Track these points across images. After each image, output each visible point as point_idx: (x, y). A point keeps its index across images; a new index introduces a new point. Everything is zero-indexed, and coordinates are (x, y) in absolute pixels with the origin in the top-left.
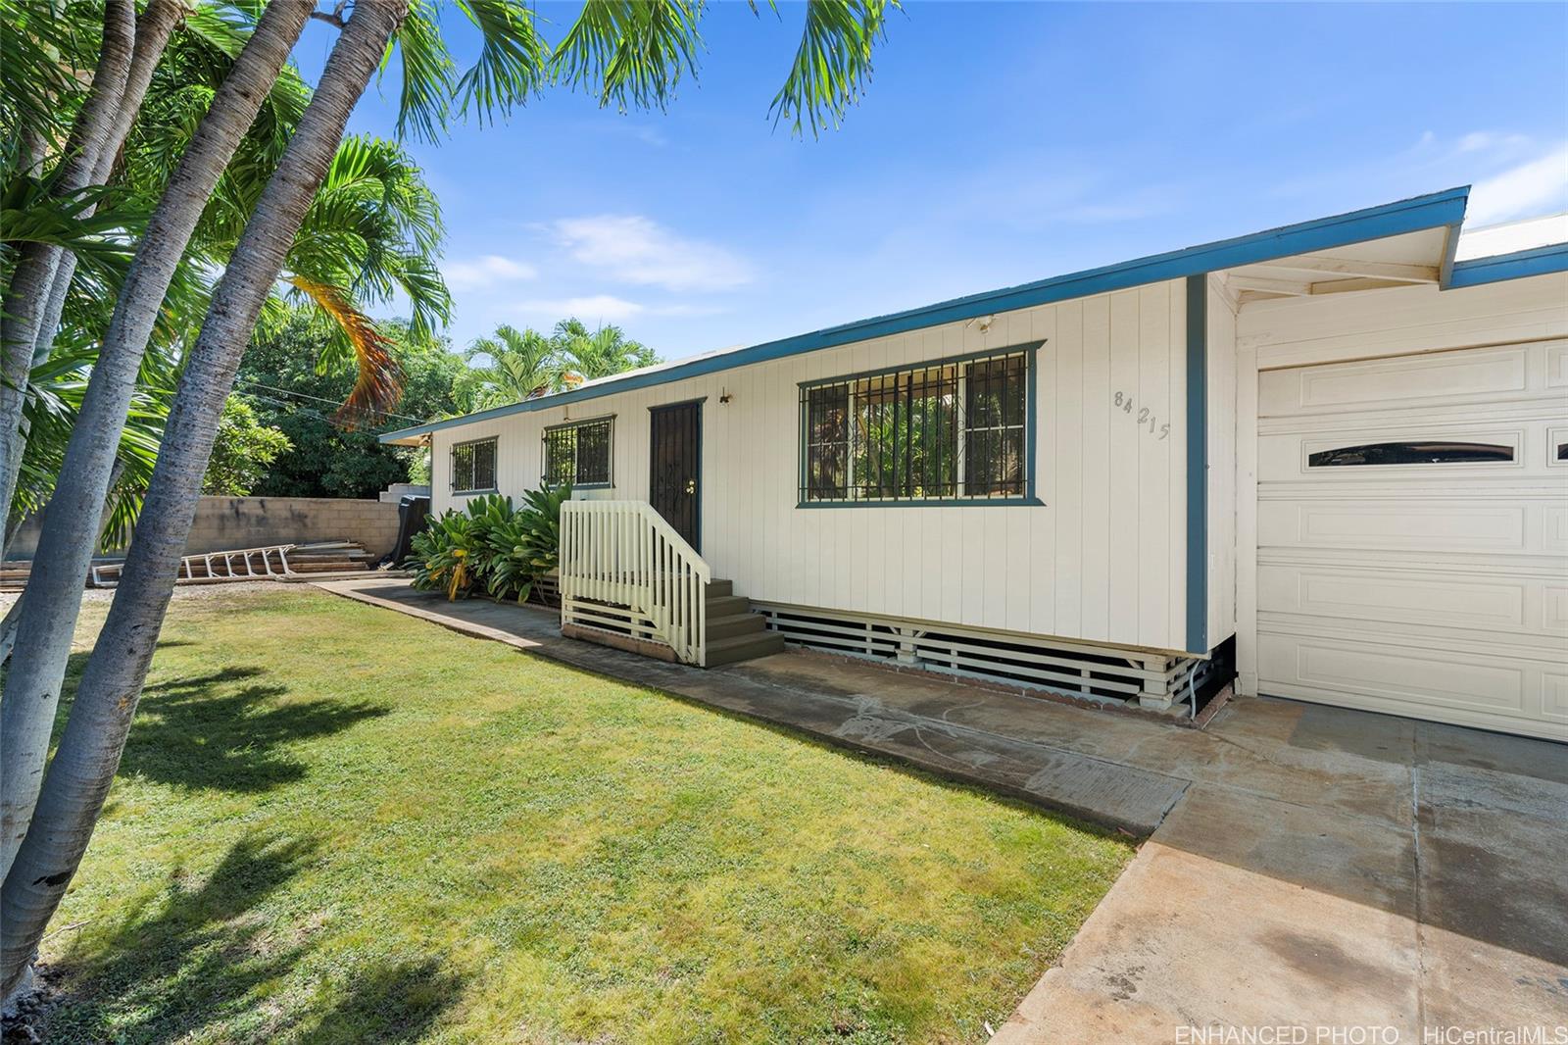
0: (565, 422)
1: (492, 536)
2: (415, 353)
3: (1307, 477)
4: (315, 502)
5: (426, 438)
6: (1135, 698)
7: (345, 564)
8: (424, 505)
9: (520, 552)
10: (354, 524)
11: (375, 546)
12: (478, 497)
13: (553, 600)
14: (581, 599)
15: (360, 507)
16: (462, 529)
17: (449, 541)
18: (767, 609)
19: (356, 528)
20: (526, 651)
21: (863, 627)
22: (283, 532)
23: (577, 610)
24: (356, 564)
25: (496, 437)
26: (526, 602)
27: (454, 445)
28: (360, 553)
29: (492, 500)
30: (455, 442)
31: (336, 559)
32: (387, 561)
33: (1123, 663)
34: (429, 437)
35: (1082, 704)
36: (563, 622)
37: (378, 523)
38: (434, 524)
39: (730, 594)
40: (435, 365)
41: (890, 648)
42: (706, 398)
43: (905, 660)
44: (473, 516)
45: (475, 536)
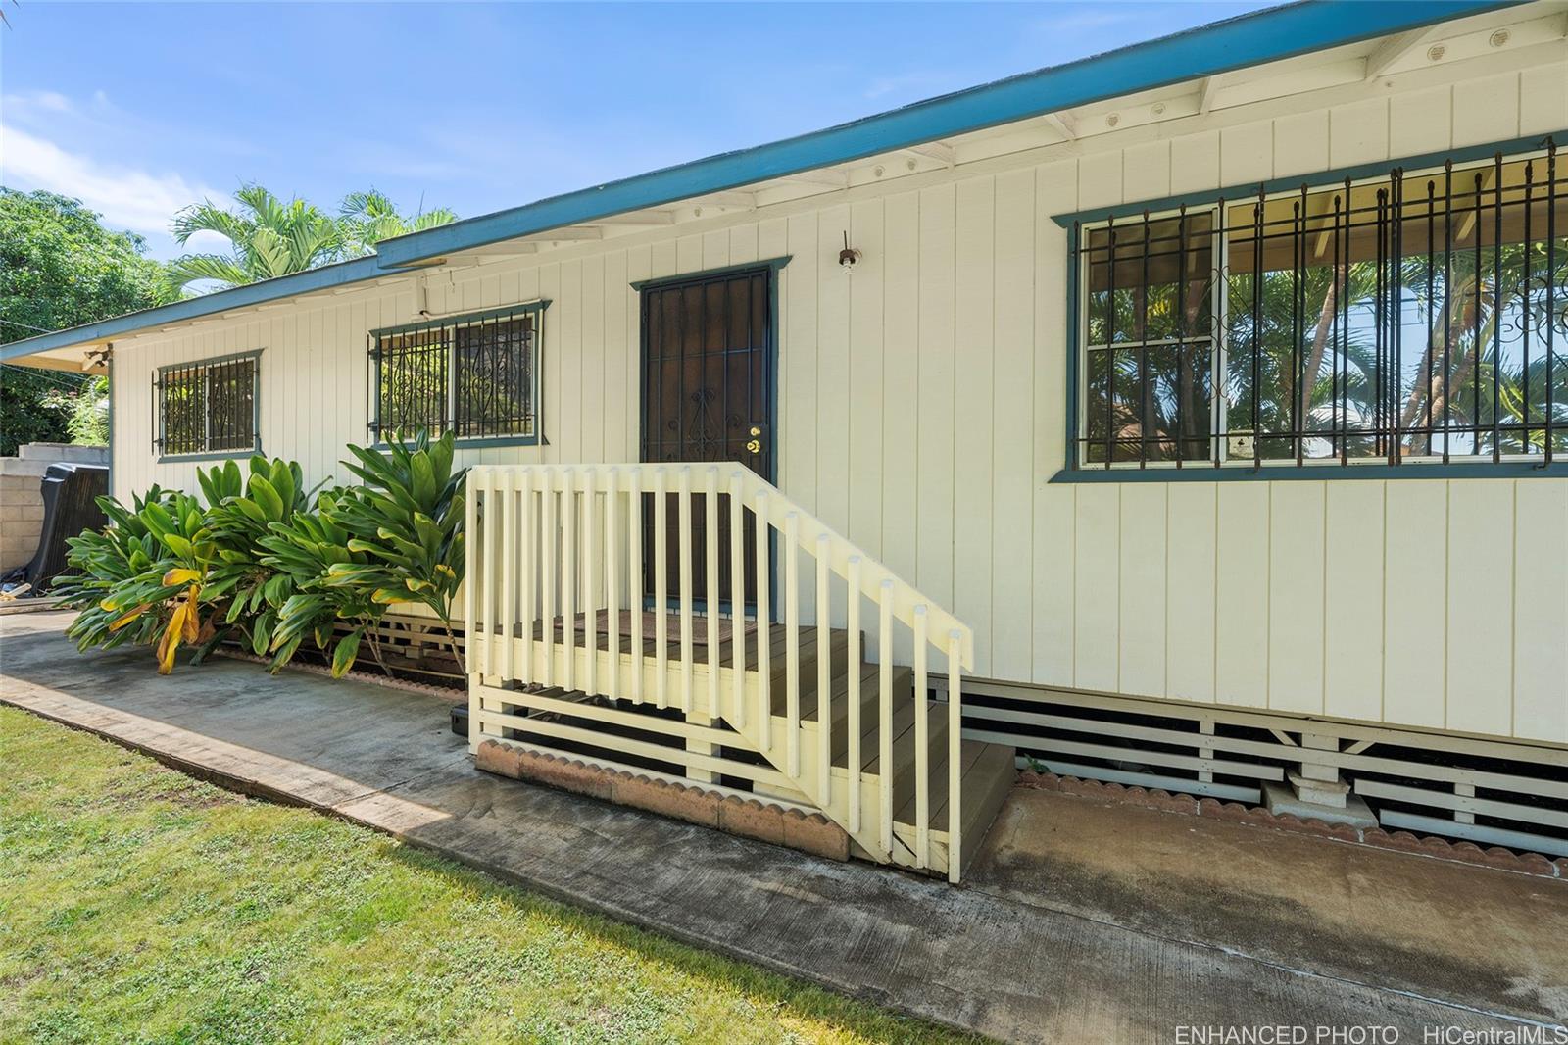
0: (422, 319)
1: (267, 542)
5: (99, 357)
8: (98, 481)
9: (338, 574)
12: (221, 465)
16: (188, 526)
17: (156, 549)
21: (1192, 727)
23: (511, 710)
25: (258, 353)
27: (160, 369)
29: (259, 467)
30: (162, 364)
34: (105, 355)
36: (478, 736)
38: (120, 515)
40: (114, 267)
41: (1272, 773)
42: (788, 258)
44: (214, 500)
45: (218, 540)
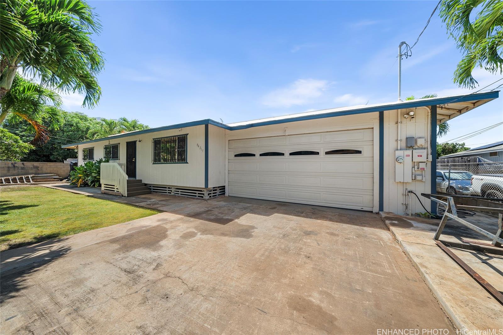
0: (109, 144)
1: (88, 171)
2: (82, 122)
3: (234, 159)
4: (42, 163)
6: (202, 197)
7: (52, 180)
8: (76, 164)
10: (55, 169)
11: (63, 175)
13: (100, 186)
14: (106, 185)
15: (57, 165)
16: (81, 170)
17: (78, 173)
18: (151, 186)
19: (56, 170)
20: (88, 196)
21: (166, 188)
22: (31, 171)
23: (104, 187)
24: (55, 180)
25: (94, 147)
26: (98, 186)
27: (83, 149)
28: (58, 177)
31: (49, 179)
32: (65, 179)
33: (201, 191)
34: (77, 146)
35: (197, 199)
36: (102, 190)
37: (64, 169)
38: (77, 168)
39: (141, 182)
41: (170, 192)
42: (137, 141)
43: (172, 194)
44: (85, 166)
